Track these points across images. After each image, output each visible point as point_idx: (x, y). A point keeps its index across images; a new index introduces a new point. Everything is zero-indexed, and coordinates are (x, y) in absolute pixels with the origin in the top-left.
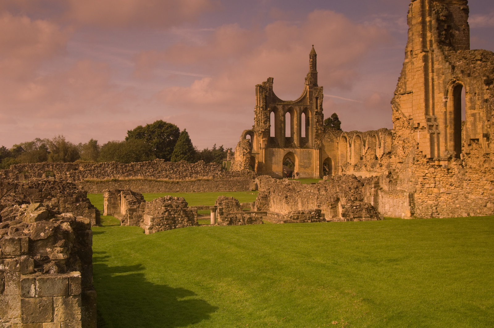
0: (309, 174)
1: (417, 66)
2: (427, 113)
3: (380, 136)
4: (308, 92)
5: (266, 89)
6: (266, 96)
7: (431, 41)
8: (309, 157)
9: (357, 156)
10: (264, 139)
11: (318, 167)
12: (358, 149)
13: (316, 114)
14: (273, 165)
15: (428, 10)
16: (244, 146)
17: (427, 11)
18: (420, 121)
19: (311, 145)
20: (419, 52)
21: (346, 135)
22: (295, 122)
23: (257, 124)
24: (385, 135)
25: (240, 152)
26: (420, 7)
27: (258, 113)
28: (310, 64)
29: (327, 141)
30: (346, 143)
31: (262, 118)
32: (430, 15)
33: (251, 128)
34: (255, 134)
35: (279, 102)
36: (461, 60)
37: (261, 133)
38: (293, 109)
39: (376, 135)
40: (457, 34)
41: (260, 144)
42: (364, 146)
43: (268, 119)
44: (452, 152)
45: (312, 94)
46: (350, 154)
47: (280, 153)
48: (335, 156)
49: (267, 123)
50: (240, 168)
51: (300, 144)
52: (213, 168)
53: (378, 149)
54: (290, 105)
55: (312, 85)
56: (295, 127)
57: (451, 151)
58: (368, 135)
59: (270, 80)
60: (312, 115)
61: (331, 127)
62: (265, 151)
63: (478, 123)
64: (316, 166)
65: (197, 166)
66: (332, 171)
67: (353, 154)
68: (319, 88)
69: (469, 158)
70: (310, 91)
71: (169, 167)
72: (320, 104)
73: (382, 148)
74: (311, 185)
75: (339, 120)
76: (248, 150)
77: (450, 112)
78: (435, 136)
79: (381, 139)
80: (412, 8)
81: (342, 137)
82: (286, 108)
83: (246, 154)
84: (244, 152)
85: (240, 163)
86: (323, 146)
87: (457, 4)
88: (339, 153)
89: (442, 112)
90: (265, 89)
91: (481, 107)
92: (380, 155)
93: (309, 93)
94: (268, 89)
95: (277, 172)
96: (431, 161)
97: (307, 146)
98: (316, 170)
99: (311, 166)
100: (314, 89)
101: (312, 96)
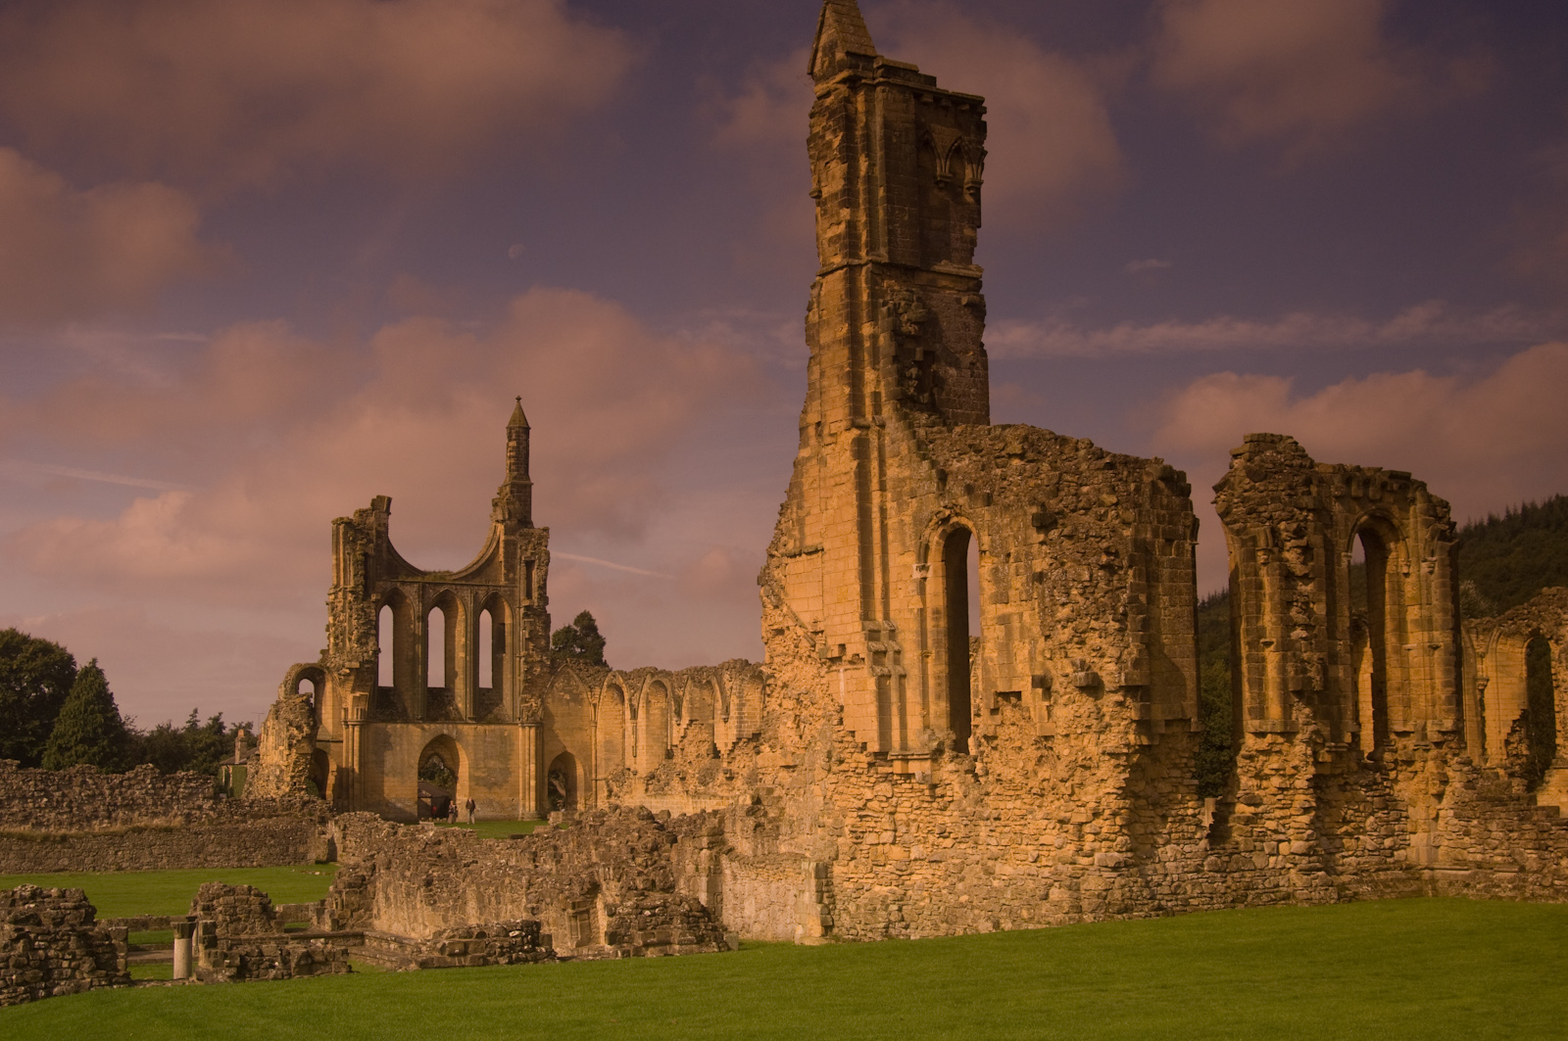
0: (502, 806)
1: (835, 470)
2: (866, 615)
3: (728, 685)
4: (502, 545)
5: (368, 534)
6: (365, 555)
7: (876, 395)
8: (504, 750)
9: (655, 747)
10: (358, 694)
11: (533, 783)
12: (658, 724)
13: (526, 615)
14: (386, 779)
15: (868, 303)
16: (292, 717)
17: (864, 306)
18: (848, 637)
19: (510, 712)
20: (843, 428)
21: (620, 680)
22: (460, 639)
23: (336, 644)
24: (743, 680)
25: (278, 734)
26: (843, 292)
27: (340, 608)
28: (510, 457)
29: (561, 699)
30: (620, 707)
31: (353, 625)
32: (873, 318)
33: (314, 659)
34: (328, 677)
35: (408, 576)
36: (965, 454)
37: (349, 675)
38: (453, 600)
39: (714, 681)
40: (952, 376)
41: (346, 710)
42: (679, 714)
43: (371, 629)
44: (944, 734)
45: (515, 549)
46: (633, 740)
47: (411, 739)
48: (586, 750)
49: (367, 643)
50: (278, 788)
51: (475, 711)
52: (185, 788)
53: (722, 724)
54: (442, 584)
55: (514, 522)
56: (460, 654)
57: (942, 731)
58: (690, 682)
59: (381, 506)
60: (513, 617)
61: (574, 655)
62: (361, 731)
63: (1016, 643)
64: (524, 780)
65: (132, 782)
66: (578, 794)
67: (642, 743)
68: (537, 532)
69: (993, 752)
70: (506, 542)
71: (36, 785)
72: (538, 582)
73: (733, 722)
74: (509, 842)
75: (600, 632)
76: (305, 729)
77: (936, 612)
78: (893, 683)
79: (729, 693)
80: (819, 294)
81: (609, 686)
82: (432, 594)
83: (298, 741)
84: (291, 737)
85: (278, 773)
86: (548, 715)
87: (950, 289)
88: (600, 737)
89: (912, 610)
90: (362, 533)
91: (1024, 597)
92: (726, 744)
93: (505, 548)
94: (374, 532)
95: (399, 801)
96: (883, 763)
97: (496, 716)
98: (527, 792)
99: (510, 779)
100: (521, 536)
101: (515, 558)
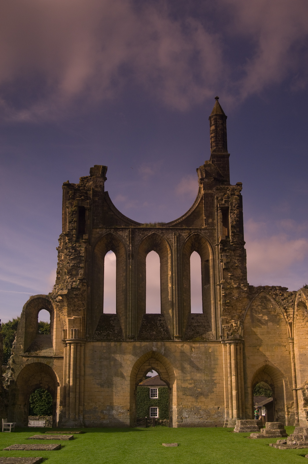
0: (208, 414)
6: (81, 207)
8: (209, 365)
10: (72, 317)
13: (223, 250)
14: (102, 389)
19: (214, 332)
22: (169, 273)
29: (259, 320)
34: (55, 305)
35: (123, 225)
38: (161, 242)
47: (124, 355)
51: (182, 332)
54: (150, 229)
55: (211, 180)
56: (169, 285)
59: (98, 173)
60: (213, 254)
62: (75, 348)
64: (227, 391)
68: (233, 187)
70: (205, 195)
82: (142, 237)
86: (248, 333)
88: (296, 351)
90: (81, 192)
93: (204, 200)
94: (92, 191)
97: (202, 337)
98: (230, 401)
99: (215, 389)
100: (217, 189)
101: (213, 207)
